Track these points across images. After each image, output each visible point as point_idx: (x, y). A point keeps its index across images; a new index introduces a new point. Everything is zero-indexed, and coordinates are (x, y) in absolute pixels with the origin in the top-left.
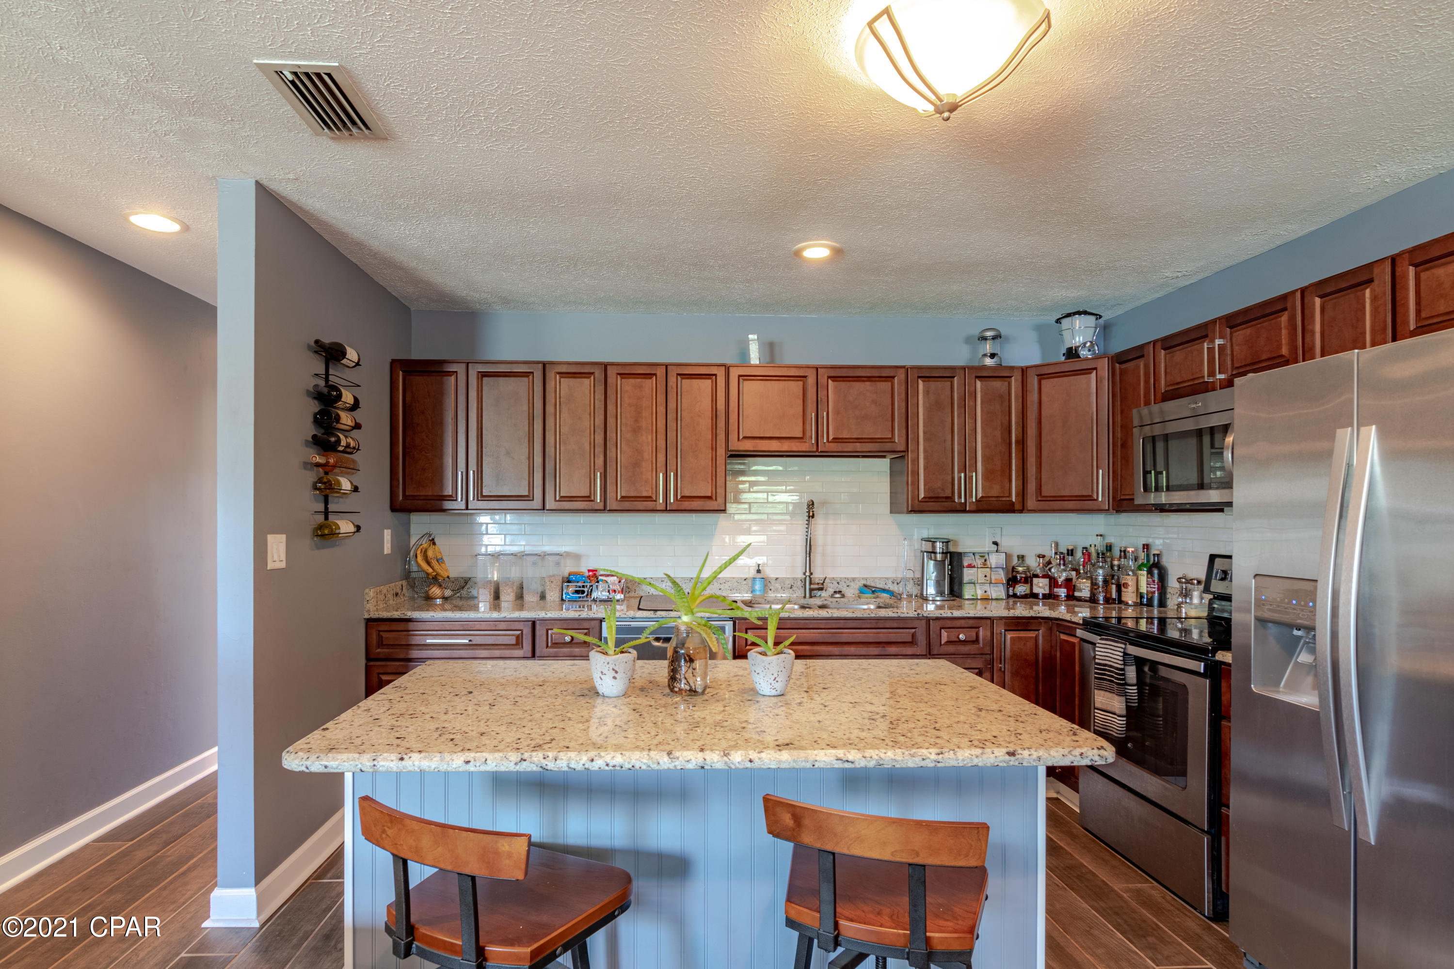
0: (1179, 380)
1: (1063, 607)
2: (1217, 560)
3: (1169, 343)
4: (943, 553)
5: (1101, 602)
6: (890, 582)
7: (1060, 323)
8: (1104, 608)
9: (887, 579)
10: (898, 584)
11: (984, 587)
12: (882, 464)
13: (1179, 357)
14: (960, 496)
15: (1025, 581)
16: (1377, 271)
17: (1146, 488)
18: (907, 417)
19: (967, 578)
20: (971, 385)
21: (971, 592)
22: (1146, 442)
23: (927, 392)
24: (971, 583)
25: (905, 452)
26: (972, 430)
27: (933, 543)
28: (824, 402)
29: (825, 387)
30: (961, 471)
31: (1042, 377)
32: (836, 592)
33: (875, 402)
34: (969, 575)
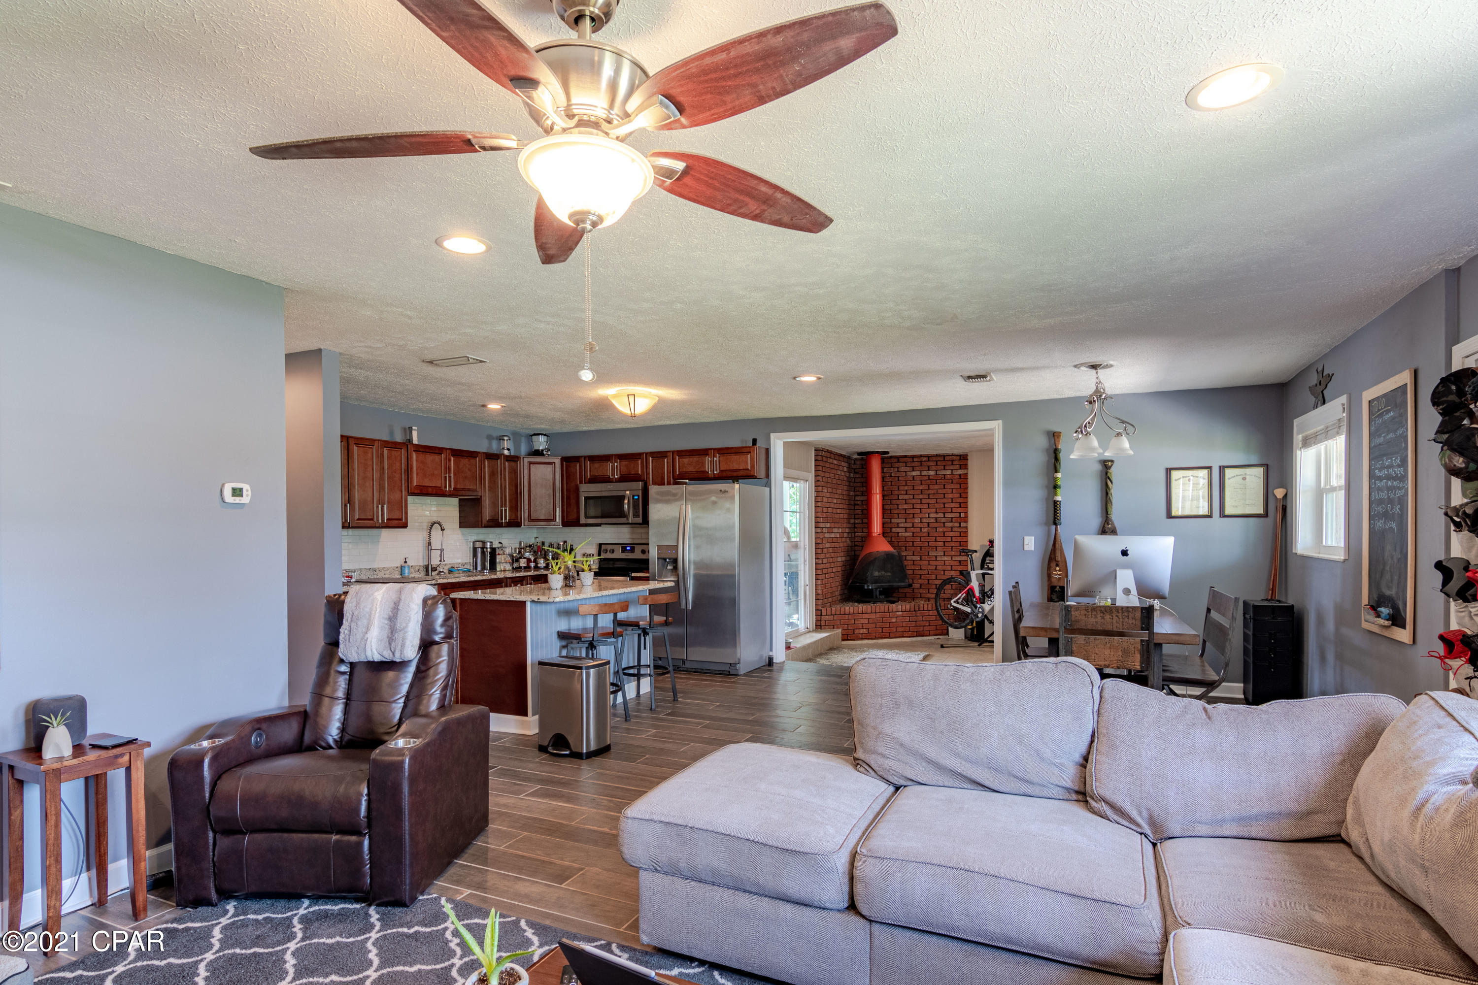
0: (596, 475)
3: (592, 459)
7: (532, 437)
10: (464, 564)
11: (504, 565)
12: (455, 501)
13: (597, 465)
14: (502, 519)
15: (517, 560)
16: (668, 454)
17: (586, 517)
18: (482, 478)
19: (498, 561)
20: (504, 464)
21: (499, 567)
22: (586, 498)
23: (489, 466)
24: (500, 563)
25: (481, 496)
26: (505, 486)
27: (484, 543)
28: (450, 468)
29: (450, 460)
30: (502, 506)
31: (530, 463)
32: (440, 572)
33: (469, 470)
34: (499, 558)
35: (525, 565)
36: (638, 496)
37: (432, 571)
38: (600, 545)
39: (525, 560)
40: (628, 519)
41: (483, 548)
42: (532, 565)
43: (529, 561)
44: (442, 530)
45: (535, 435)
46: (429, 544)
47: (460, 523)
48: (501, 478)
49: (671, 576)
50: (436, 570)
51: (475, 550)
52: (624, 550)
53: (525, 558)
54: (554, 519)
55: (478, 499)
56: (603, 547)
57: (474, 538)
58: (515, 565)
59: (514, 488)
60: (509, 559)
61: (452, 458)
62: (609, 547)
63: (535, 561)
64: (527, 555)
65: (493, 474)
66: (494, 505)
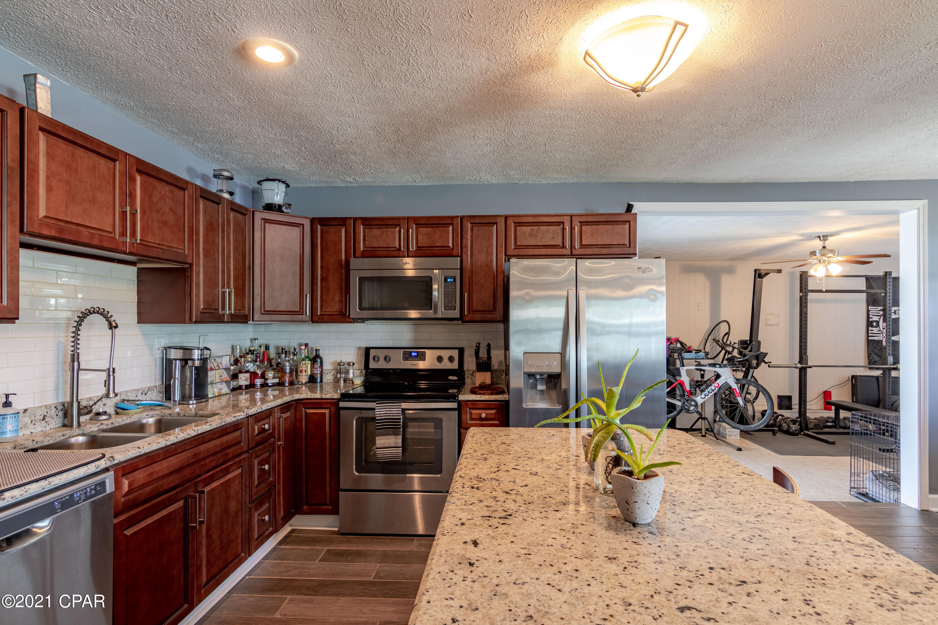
0: (376, 246)
1: (258, 393)
2: (371, 351)
3: (368, 222)
4: (201, 359)
5: (287, 385)
6: (140, 394)
7: (261, 185)
8: (289, 389)
9: (137, 390)
10: (146, 394)
11: (219, 386)
12: (132, 271)
13: (376, 232)
14: (223, 308)
15: (235, 377)
16: (499, 220)
17: (361, 308)
18: (194, 232)
19: (209, 380)
20: (228, 215)
21: (211, 391)
22: (362, 280)
23: (205, 212)
24: (212, 384)
25: (191, 265)
26: (229, 253)
27: (187, 350)
28: (132, 196)
29: (133, 180)
30: (223, 287)
31: (266, 221)
32: (98, 414)
33: (172, 210)
34: (212, 376)
35: (248, 383)
36: (455, 279)
37: (79, 415)
38: (367, 350)
39: (248, 375)
40: (436, 312)
41: (185, 361)
42: (258, 382)
43: (254, 375)
44: (112, 326)
45: (268, 180)
46: (75, 357)
47: (139, 314)
48: (223, 238)
49: (542, 400)
50: (90, 412)
51: (168, 365)
52: (407, 356)
53: (247, 372)
54: (301, 311)
55: (183, 270)
56: (372, 353)
57: (164, 342)
58: (234, 384)
59: (240, 258)
60: (225, 376)
61: (138, 178)
62: (381, 354)
63: (263, 376)
64: (251, 367)
65: (211, 227)
66: (211, 283)
